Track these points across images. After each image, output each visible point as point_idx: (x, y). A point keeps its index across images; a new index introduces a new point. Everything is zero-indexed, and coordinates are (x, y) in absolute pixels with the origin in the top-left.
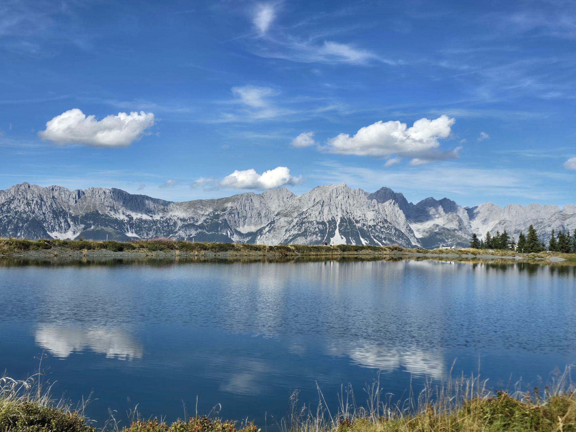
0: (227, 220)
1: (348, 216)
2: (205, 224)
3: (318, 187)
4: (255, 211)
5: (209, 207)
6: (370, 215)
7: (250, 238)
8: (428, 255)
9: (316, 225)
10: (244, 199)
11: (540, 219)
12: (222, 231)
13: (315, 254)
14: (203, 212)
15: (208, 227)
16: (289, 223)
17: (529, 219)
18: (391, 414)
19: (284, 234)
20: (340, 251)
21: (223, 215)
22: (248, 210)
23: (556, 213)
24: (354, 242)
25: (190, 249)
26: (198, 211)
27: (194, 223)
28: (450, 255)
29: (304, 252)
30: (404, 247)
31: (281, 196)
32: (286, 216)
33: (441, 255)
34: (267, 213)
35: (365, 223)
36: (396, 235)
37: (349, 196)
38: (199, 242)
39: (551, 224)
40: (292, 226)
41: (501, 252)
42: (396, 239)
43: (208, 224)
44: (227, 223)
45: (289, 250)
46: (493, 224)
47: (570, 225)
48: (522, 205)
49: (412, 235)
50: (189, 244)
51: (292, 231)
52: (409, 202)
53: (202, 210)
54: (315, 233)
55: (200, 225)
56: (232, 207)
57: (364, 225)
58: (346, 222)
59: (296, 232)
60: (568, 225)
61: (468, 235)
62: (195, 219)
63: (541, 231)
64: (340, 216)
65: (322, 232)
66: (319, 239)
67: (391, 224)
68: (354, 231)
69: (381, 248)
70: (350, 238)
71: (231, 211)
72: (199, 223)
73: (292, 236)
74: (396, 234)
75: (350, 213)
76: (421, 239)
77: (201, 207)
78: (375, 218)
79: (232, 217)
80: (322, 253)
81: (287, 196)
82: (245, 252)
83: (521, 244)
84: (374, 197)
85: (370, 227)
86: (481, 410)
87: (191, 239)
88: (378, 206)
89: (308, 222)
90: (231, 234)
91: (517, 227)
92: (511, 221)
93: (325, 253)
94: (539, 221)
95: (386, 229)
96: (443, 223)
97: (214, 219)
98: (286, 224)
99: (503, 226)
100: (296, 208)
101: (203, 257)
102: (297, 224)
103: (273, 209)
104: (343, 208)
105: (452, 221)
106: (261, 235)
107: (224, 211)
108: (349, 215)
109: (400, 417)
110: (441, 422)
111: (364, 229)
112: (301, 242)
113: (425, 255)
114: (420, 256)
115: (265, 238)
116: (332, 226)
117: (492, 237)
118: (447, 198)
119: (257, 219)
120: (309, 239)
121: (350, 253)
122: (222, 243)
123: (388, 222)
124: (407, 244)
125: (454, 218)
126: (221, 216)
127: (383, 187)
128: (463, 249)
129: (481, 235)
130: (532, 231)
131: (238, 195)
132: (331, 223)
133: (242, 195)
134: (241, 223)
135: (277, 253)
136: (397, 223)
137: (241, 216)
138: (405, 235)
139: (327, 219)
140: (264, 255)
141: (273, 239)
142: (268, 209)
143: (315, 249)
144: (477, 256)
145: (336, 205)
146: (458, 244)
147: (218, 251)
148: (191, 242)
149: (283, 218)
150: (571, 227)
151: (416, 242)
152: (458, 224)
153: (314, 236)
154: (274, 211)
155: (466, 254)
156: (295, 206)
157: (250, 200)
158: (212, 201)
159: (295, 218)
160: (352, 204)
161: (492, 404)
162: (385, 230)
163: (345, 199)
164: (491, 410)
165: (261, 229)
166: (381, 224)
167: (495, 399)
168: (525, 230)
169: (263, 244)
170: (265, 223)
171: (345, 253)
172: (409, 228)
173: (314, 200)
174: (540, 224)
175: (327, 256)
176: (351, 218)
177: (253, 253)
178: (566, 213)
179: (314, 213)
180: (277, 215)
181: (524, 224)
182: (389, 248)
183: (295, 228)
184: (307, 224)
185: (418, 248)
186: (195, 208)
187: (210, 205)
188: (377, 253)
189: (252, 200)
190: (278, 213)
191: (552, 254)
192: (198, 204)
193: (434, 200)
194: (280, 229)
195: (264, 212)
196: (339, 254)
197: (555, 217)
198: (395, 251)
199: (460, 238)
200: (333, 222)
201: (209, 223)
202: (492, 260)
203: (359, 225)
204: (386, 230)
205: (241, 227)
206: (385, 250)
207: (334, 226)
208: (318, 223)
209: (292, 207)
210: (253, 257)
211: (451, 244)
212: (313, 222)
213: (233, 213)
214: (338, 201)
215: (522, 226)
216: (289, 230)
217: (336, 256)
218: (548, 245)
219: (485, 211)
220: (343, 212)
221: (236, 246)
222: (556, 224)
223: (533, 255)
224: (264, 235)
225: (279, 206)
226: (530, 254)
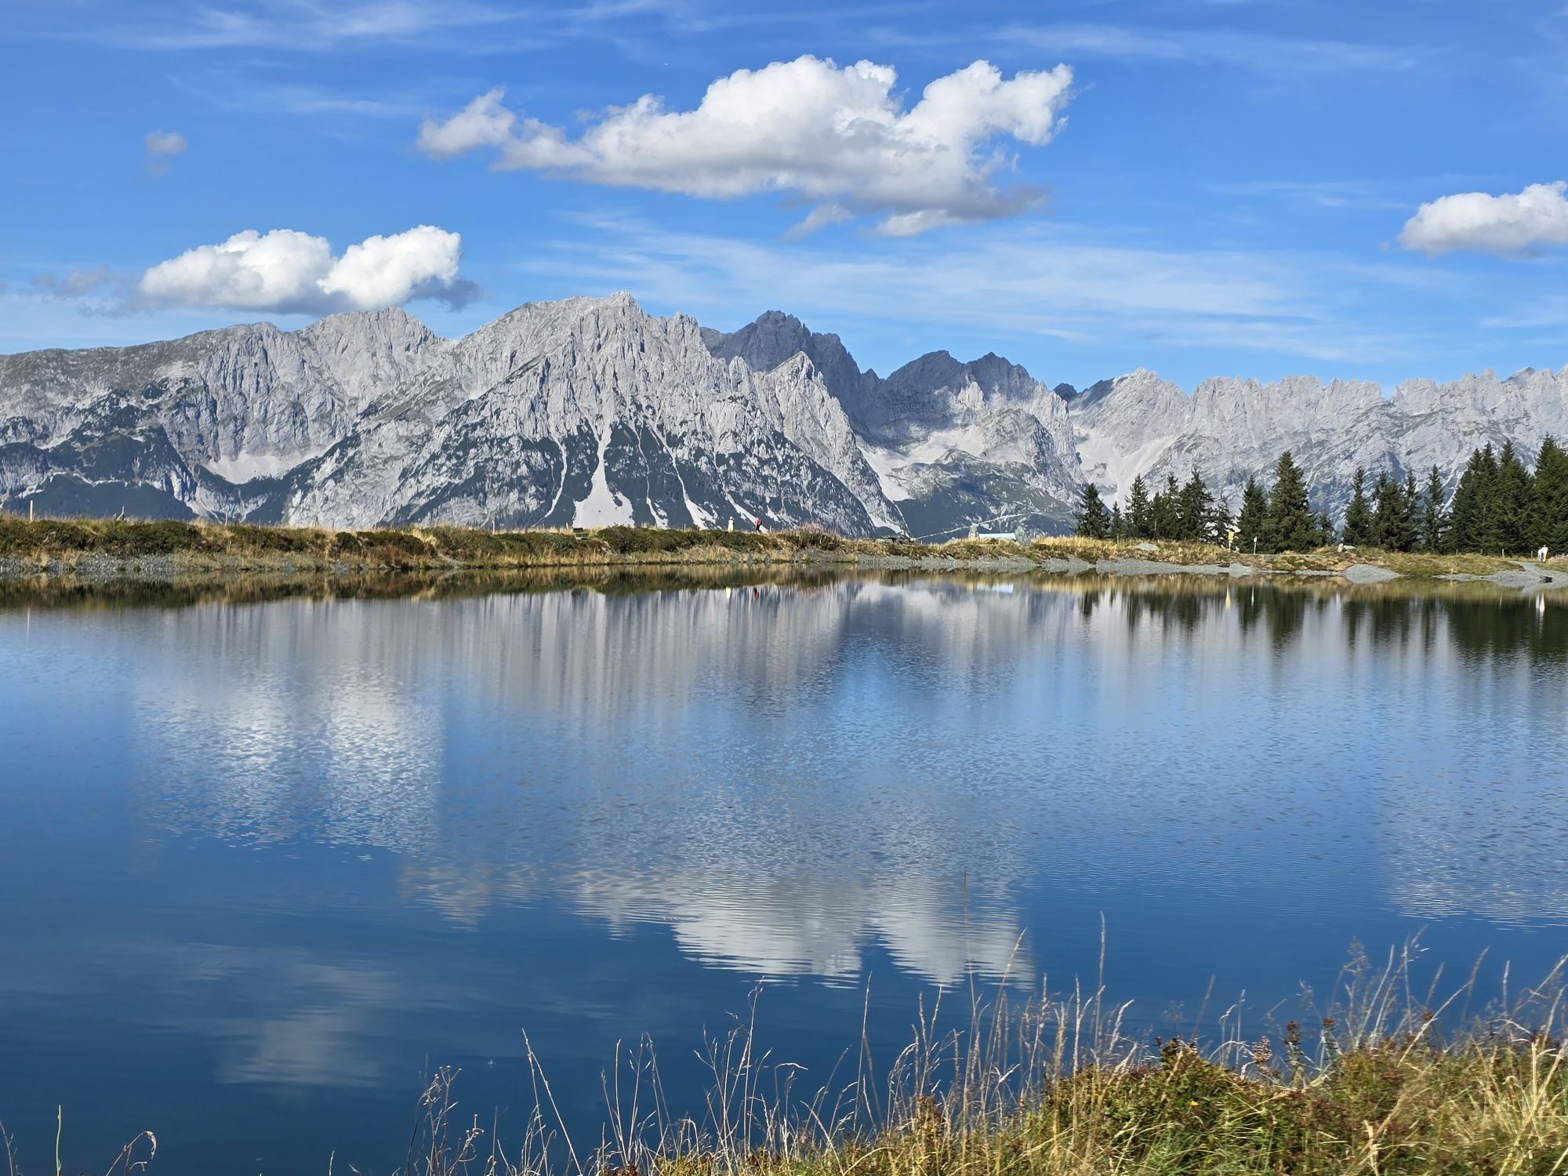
0: (168, 430)
1: (641, 419)
2: (78, 444)
3: (527, 306)
4: (280, 396)
5: (95, 379)
6: (722, 416)
7: (260, 503)
8: (928, 562)
9: (518, 454)
10: (234, 348)
11: (1317, 431)
12: (150, 473)
13: (516, 562)
14: (71, 398)
15: (90, 460)
16: (416, 444)
17: (1281, 431)
18: (790, 1140)
19: (394, 488)
20: (609, 553)
21: (153, 412)
22: (252, 393)
23: (1372, 409)
24: (662, 517)
25: (19, 545)
26: (50, 395)
27: (32, 441)
28: (1004, 563)
29: (472, 556)
30: (842, 533)
31: (382, 338)
32: (401, 416)
33: (971, 564)
34: (329, 407)
35: (702, 446)
36: (813, 490)
37: (642, 346)
38: (54, 519)
39: (1352, 449)
40: (426, 454)
41: (1180, 550)
42: (814, 505)
43: (89, 445)
44: (169, 444)
45: (415, 547)
46: (1157, 451)
47: (1416, 451)
48: (1256, 381)
49: (872, 489)
50: (14, 523)
51: (429, 476)
52: (863, 370)
53: (64, 389)
54: (516, 484)
55: (55, 449)
56: (186, 381)
57: (700, 453)
58: (634, 443)
59: (443, 480)
60: (1409, 453)
61: (1069, 488)
62: (39, 428)
63: (1318, 473)
64: (610, 418)
65: (544, 480)
66: (533, 505)
67: (798, 450)
68: (663, 475)
69: (762, 540)
70: (649, 501)
71: (185, 396)
72: (54, 442)
73: (428, 496)
74: (815, 486)
75: (648, 407)
76: (903, 504)
77: (62, 378)
78: (741, 427)
79: (187, 418)
80: (543, 561)
81: (405, 342)
82: (245, 557)
83: (1249, 522)
84: (738, 349)
85: (721, 460)
86: (1107, 1110)
87: (23, 505)
88: (750, 381)
89: (487, 440)
90: (183, 485)
91: (1237, 460)
92: (1216, 440)
93: (556, 560)
94: (1314, 437)
95: (780, 467)
96: (982, 447)
97: (113, 425)
98: (401, 448)
99: (1190, 457)
100: (440, 386)
101: (73, 576)
102: (445, 447)
103: (351, 390)
104: (623, 387)
105: (1014, 439)
106: (306, 489)
107: (154, 397)
108: (645, 417)
109: (824, 1146)
110: (967, 1161)
111: (699, 470)
112: (461, 516)
113: (917, 563)
114: (900, 567)
115: (320, 501)
116: (581, 457)
117: (1150, 498)
118: (999, 355)
119: (287, 429)
120: (493, 504)
121: (648, 557)
122: (148, 521)
123: (786, 441)
124: (853, 523)
125: (1021, 430)
126: (144, 413)
127: (769, 312)
128: (1050, 541)
129: (1113, 490)
130: (1288, 473)
131: (209, 333)
132: (577, 445)
133: (226, 334)
134: (225, 443)
135: (368, 560)
136: (820, 444)
137: (225, 415)
138: (846, 489)
139: (562, 429)
140: (318, 569)
141: (354, 507)
142: (330, 388)
143: (517, 545)
144: (1097, 566)
145: (594, 375)
146: (1036, 524)
147: (132, 554)
148: (23, 519)
149: (392, 424)
150: (1421, 461)
151: (886, 516)
152: (1036, 450)
153: (514, 496)
154: (356, 399)
155: (1062, 557)
156: (438, 378)
157: (259, 355)
158: (107, 356)
159: (438, 425)
160: (654, 376)
161: (1142, 1086)
162: (774, 474)
163: (629, 356)
164: (1139, 1109)
165: (304, 466)
166: (761, 451)
167: (1155, 1071)
168: (1263, 471)
169: (311, 525)
170: (320, 441)
171: (631, 557)
172: (861, 465)
173: (513, 356)
174: (1316, 451)
175: (563, 570)
176: (653, 425)
177: (273, 559)
178: (1406, 410)
179: (510, 406)
180: (366, 414)
181: (1260, 447)
182: (790, 538)
183: (439, 462)
184: (486, 448)
185: (894, 539)
186: (35, 383)
187: (97, 371)
188: (746, 557)
189: (266, 353)
190: (370, 406)
191: (1353, 555)
192: (48, 367)
193: (954, 362)
194: (381, 466)
195: (316, 401)
196: (607, 561)
197: (1366, 423)
198: (811, 550)
199: (1043, 500)
200: (581, 442)
201: (95, 443)
202: (1151, 577)
203: (681, 453)
204: (779, 472)
205: (224, 460)
206: (775, 546)
207: (588, 456)
208: (527, 445)
209: (425, 381)
210: (276, 574)
211: (1010, 521)
212: (507, 440)
213: (190, 406)
214: (603, 361)
215: (1256, 455)
216: (417, 472)
217: (594, 571)
218: (1341, 523)
219: (1127, 401)
220: (623, 403)
221: (204, 533)
222: (1370, 448)
223: (1292, 561)
224: (316, 492)
225: (375, 378)
226: (1279, 557)
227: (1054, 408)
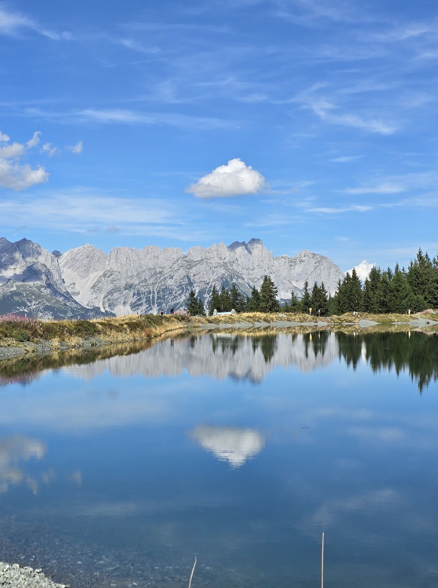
11: (158, 268)
17: (144, 268)
23: (179, 259)
39: (172, 275)
46: (95, 277)
47: (197, 275)
48: (134, 248)
60: (194, 276)
61: (60, 294)
63: (160, 284)
91: (128, 280)
92: (119, 272)
96: (23, 278)
99: (109, 279)
105: (36, 274)
118: (28, 239)
125: (39, 270)
129: (78, 294)
150: (199, 278)
152: (46, 278)
168: (138, 284)
178: (192, 259)
181: (137, 275)
193: (8, 242)
197: (177, 264)
215: (135, 278)
222: (179, 274)
227: (52, 261)
